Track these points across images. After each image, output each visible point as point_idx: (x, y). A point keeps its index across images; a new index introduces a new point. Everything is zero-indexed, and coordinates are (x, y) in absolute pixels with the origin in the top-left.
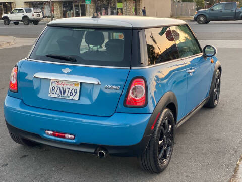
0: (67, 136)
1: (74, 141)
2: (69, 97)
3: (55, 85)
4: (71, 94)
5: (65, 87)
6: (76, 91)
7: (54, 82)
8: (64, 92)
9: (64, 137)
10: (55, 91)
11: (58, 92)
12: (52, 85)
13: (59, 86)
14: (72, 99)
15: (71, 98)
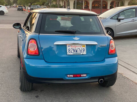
0: (82, 75)
1: (87, 77)
2: (80, 53)
3: (70, 48)
4: (81, 51)
5: (76, 48)
6: (84, 50)
7: (69, 46)
8: (77, 51)
9: (81, 76)
10: (71, 51)
11: (73, 52)
12: (68, 48)
13: (73, 48)
14: (83, 54)
15: (81, 54)
